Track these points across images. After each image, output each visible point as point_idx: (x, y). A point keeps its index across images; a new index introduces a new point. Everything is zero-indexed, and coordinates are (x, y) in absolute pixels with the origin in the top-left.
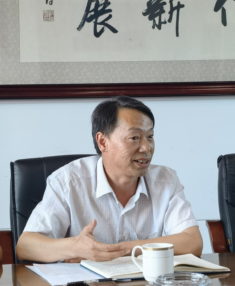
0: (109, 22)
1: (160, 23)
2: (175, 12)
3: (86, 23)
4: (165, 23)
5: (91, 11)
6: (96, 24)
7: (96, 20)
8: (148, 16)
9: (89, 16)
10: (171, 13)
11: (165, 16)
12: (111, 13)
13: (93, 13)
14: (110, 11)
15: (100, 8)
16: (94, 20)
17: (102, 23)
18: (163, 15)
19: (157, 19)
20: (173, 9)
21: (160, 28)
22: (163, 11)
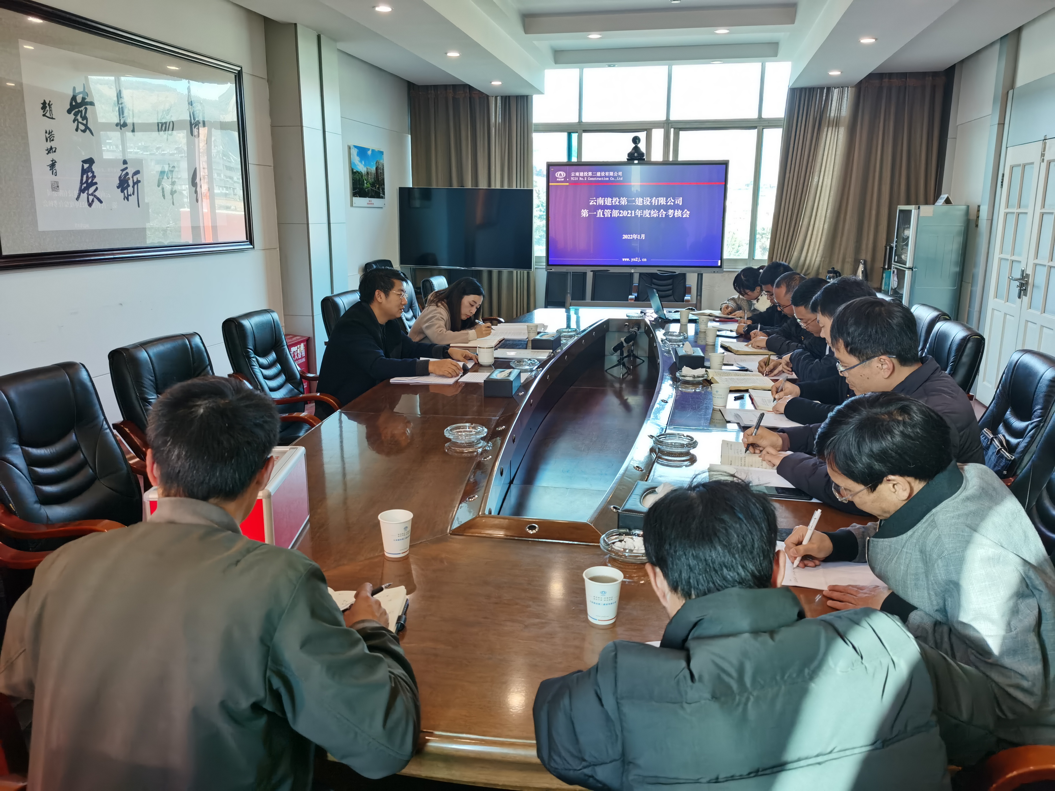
0: (96, 193)
1: (128, 195)
2: (136, 186)
3: (82, 194)
4: (131, 195)
5: (84, 184)
6: (88, 195)
8: (120, 189)
9: (83, 187)
10: (133, 187)
11: (130, 190)
12: (96, 186)
14: (96, 183)
15: (90, 181)
16: (87, 192)
17: (92, 194)
18: (129, 188)
19: (126, 192)
20: (134, 184)
21: (128, 200)
22: (128, 186)
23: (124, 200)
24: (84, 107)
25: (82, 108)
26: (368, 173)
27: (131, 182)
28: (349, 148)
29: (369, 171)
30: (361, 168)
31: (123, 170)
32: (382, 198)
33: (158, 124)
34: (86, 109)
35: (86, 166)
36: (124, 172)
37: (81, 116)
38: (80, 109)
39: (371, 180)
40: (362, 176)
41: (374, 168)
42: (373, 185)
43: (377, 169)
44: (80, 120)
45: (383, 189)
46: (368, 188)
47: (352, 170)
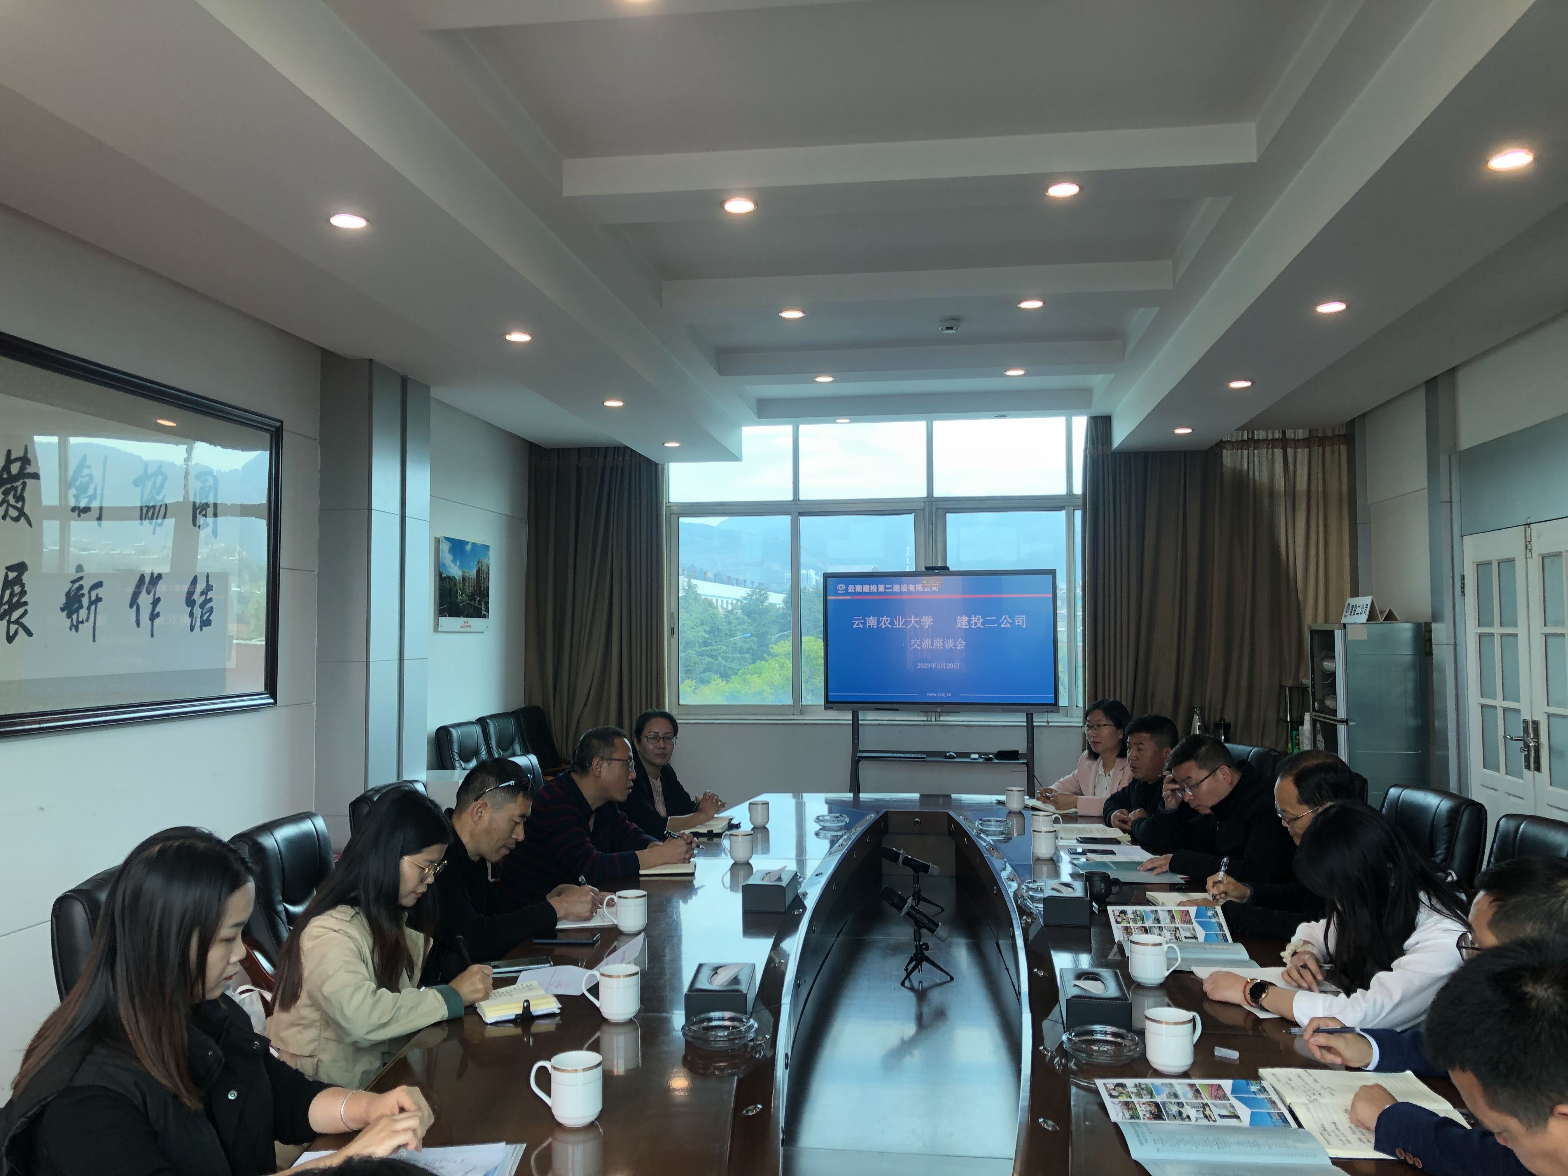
0: (23, 621)
1: (79, 622)
2: (93, 607)
4: (82, 622)
5: (4, 604)
6: (9, 622)
7: (10, 618)
8: (66, 612)
10: (89, 609)
11: (83, 613)
12: (26, 607)
13: (6, 607)
14: (25, 603)
15: (15, 600)
16: (7, 618)
17: (17, 622)
18: (81, 611)
19: (74, 617)
20: (91, 603)
21: (77, 630)
22: (81, 607)
23: (71, 630)
24: (21, 481)
25: (19, 483)
26: (464, 579)
27: (85, 601)
28: (437, 541)
29: (466, 574)
30: (455, 571)
31: (73, 582)
32: (484, 617)
33: (141, 508)
34: (24, 484)
35: (12, 575)
36: (76, 585)
37: (15, 496)
38: (14, 485)
39: (469, 590)
40: (455, 584)
41: (475, 572)
42: (472, 597)
43: (478, 571)
44: (12, 501)
45: (487, 603)
46: (463, 601)
47: (441, 574)
